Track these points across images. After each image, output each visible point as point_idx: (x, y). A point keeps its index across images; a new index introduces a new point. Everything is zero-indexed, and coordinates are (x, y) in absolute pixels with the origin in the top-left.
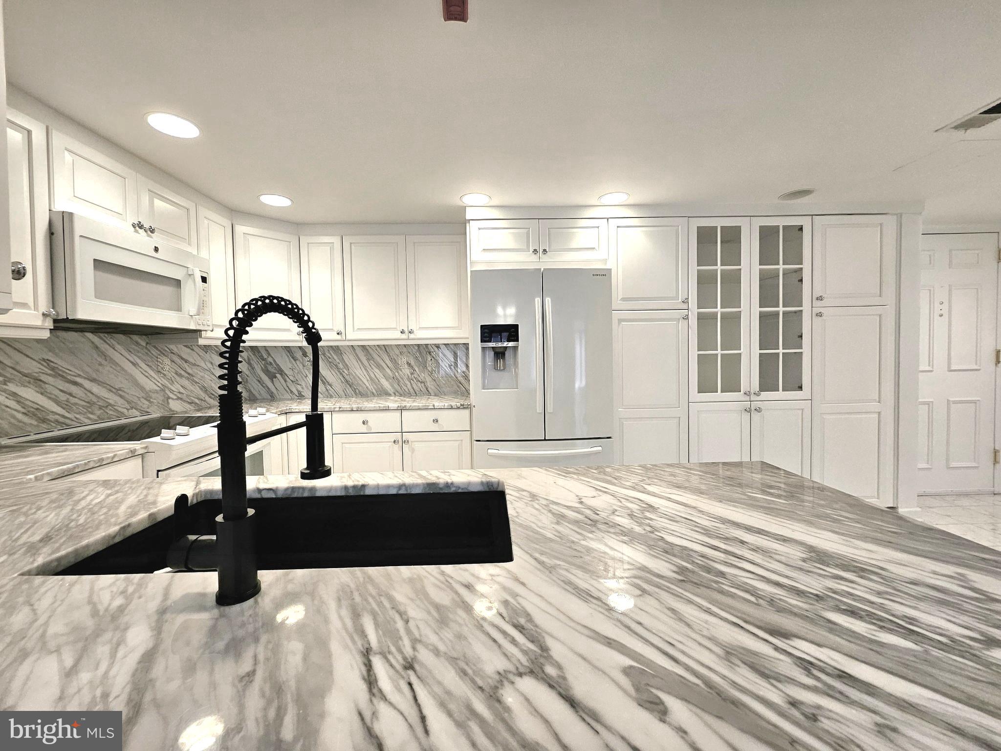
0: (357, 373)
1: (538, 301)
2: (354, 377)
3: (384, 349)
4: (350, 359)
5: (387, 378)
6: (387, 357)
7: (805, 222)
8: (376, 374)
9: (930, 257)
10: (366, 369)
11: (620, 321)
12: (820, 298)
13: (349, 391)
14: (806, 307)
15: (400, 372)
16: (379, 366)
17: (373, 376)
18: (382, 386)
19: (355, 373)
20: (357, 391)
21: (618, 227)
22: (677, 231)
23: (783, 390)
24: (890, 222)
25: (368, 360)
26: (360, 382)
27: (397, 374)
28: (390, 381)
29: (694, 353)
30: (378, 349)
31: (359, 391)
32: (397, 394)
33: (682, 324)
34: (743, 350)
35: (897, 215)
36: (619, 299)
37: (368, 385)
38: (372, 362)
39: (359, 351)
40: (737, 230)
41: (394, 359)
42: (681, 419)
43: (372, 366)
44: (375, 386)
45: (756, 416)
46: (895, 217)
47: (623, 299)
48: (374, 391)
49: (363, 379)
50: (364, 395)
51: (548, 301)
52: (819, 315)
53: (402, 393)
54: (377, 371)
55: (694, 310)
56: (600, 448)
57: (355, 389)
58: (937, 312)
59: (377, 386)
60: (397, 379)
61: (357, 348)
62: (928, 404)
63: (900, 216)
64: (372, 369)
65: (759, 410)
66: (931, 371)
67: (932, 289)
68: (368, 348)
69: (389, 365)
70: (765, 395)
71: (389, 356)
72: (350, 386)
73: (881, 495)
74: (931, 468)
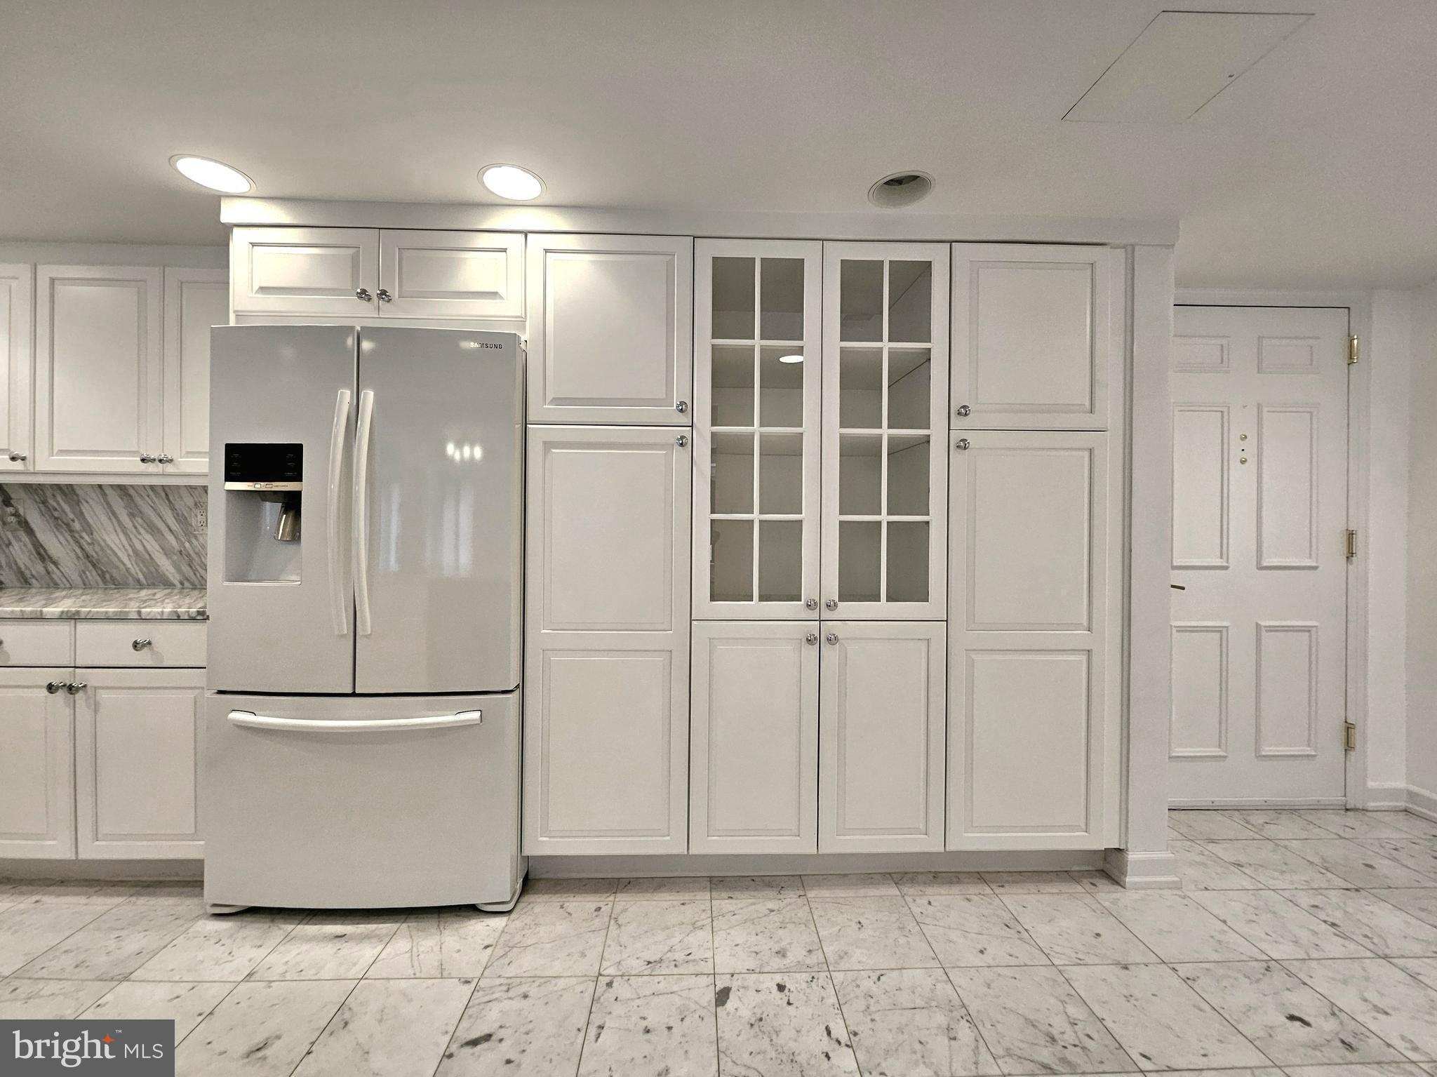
0: (109, 542)
1: (346, 395)
2: (102, 549)
3: (163, 494)
4: (95, 513)
5: (167, 553)
6: (169, 512)
7: (937, 256)
8: (146, 544)
9: (1222, 351)
10: (126, 534)
11: (548, 446)
12: (964, 412)
13: (92, 576)
14: (937, 431)
15: (194, 541)
16: (153, 529)
17: (140, 547)
18: (157, 567)
19: (104, 541)
20: (108, 576)
21: (546, 251)
22: (670, 266)
23: (889, 599)
24: (1110, 262)
25: (132, 515)
26: (115, 560)
27: (187, 545)
28: (175, 558)
29: (703, 517)
30: (151, 493)
31: (111, 576)
32: (187, 584)
33: (679, 457)
34: (807, 515)
35: (1125, 247)
36: (549, 398)
37: (129, 566)
38: (140, 520)
39: (113, 497)
40: (796, 267)
41: (183, 514)
42: (673, 653)
43: (139, 527)
44: (145, 569)
45: (830, 653)
46: (1121, 253)
47: (557, 401)
48: (141, 577)
49: (120, 554)
50: (119, 584)
51: (369, 397)
52: (963, 445)
53: (197, 582)
54: (148, 537)
55: (704, 429)
56: (477, 715)
57: (103, 572)
58: (1235, 455)
59: (147, 568)
60: (188, 555)
61: (108, 491)
62: (1221, 631)
63: (1130, 249)
64: (140, 534)
65: (833, 640)
66: (1226, 568)
67: (1225, 410)
68: (132, 492)
69: (173, 528)
70: (849, 609)
71: (173, 509)
72: (94, 566)
73: (1092, 824)
74: (1226, 757)
